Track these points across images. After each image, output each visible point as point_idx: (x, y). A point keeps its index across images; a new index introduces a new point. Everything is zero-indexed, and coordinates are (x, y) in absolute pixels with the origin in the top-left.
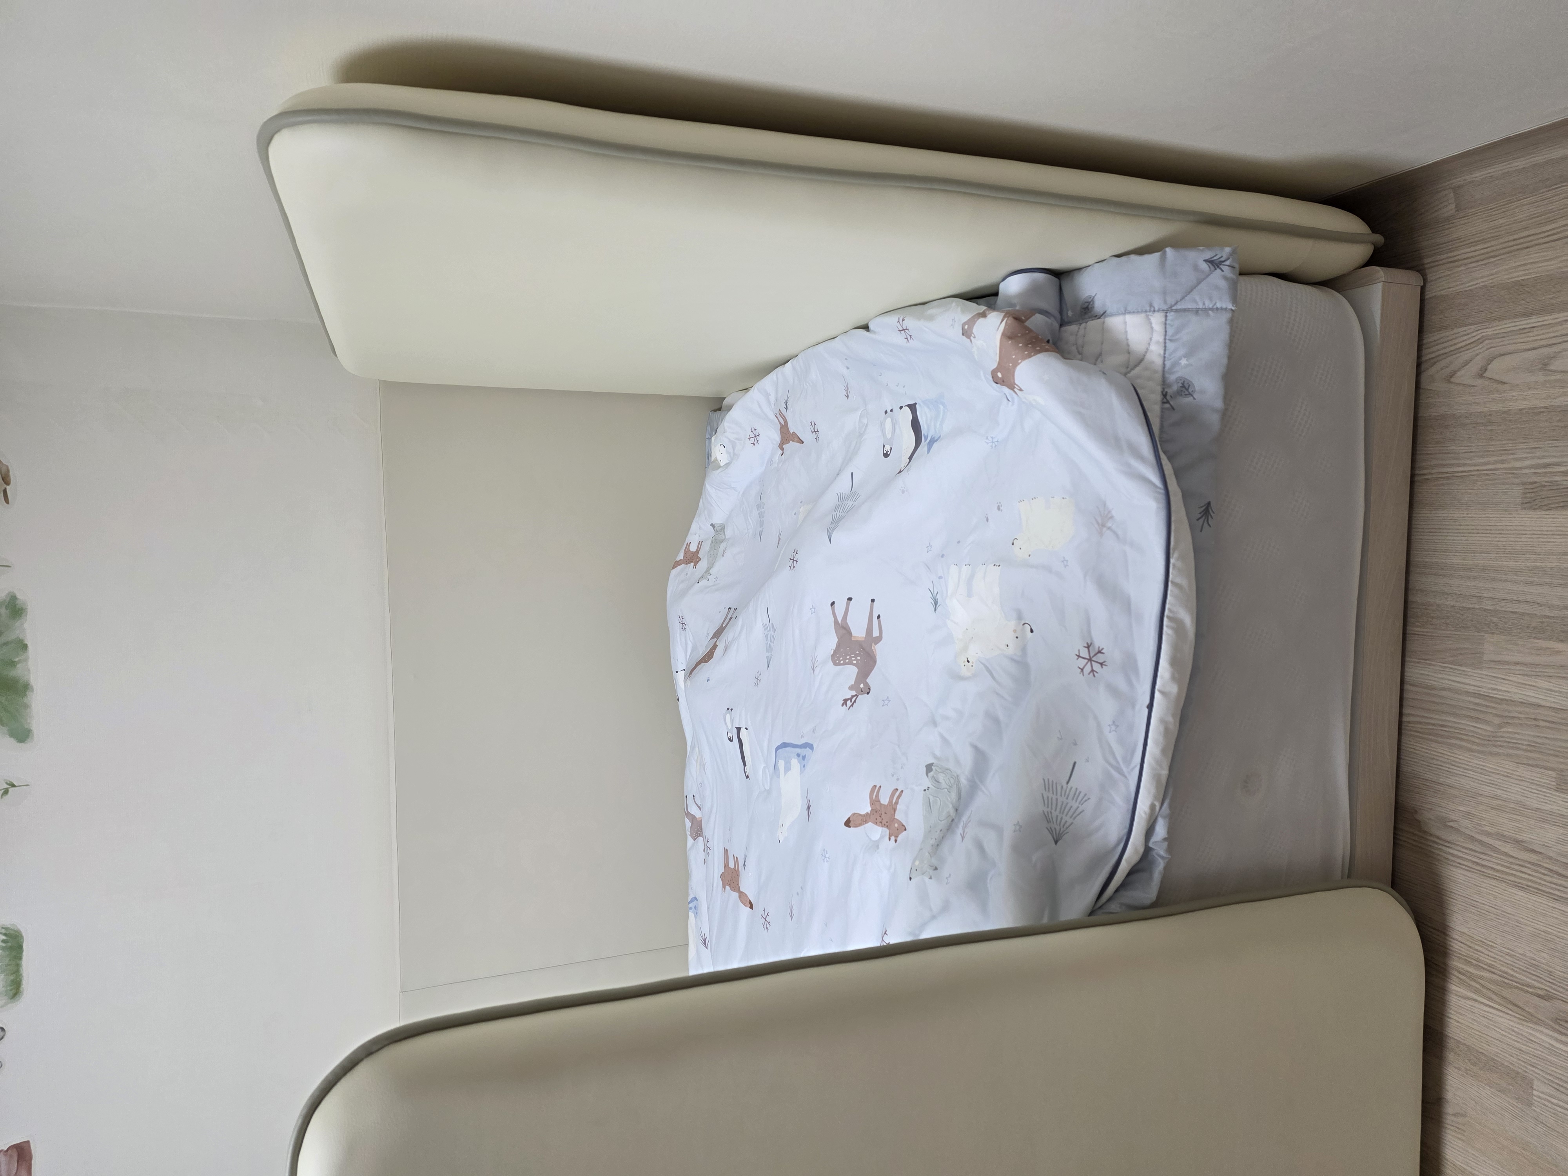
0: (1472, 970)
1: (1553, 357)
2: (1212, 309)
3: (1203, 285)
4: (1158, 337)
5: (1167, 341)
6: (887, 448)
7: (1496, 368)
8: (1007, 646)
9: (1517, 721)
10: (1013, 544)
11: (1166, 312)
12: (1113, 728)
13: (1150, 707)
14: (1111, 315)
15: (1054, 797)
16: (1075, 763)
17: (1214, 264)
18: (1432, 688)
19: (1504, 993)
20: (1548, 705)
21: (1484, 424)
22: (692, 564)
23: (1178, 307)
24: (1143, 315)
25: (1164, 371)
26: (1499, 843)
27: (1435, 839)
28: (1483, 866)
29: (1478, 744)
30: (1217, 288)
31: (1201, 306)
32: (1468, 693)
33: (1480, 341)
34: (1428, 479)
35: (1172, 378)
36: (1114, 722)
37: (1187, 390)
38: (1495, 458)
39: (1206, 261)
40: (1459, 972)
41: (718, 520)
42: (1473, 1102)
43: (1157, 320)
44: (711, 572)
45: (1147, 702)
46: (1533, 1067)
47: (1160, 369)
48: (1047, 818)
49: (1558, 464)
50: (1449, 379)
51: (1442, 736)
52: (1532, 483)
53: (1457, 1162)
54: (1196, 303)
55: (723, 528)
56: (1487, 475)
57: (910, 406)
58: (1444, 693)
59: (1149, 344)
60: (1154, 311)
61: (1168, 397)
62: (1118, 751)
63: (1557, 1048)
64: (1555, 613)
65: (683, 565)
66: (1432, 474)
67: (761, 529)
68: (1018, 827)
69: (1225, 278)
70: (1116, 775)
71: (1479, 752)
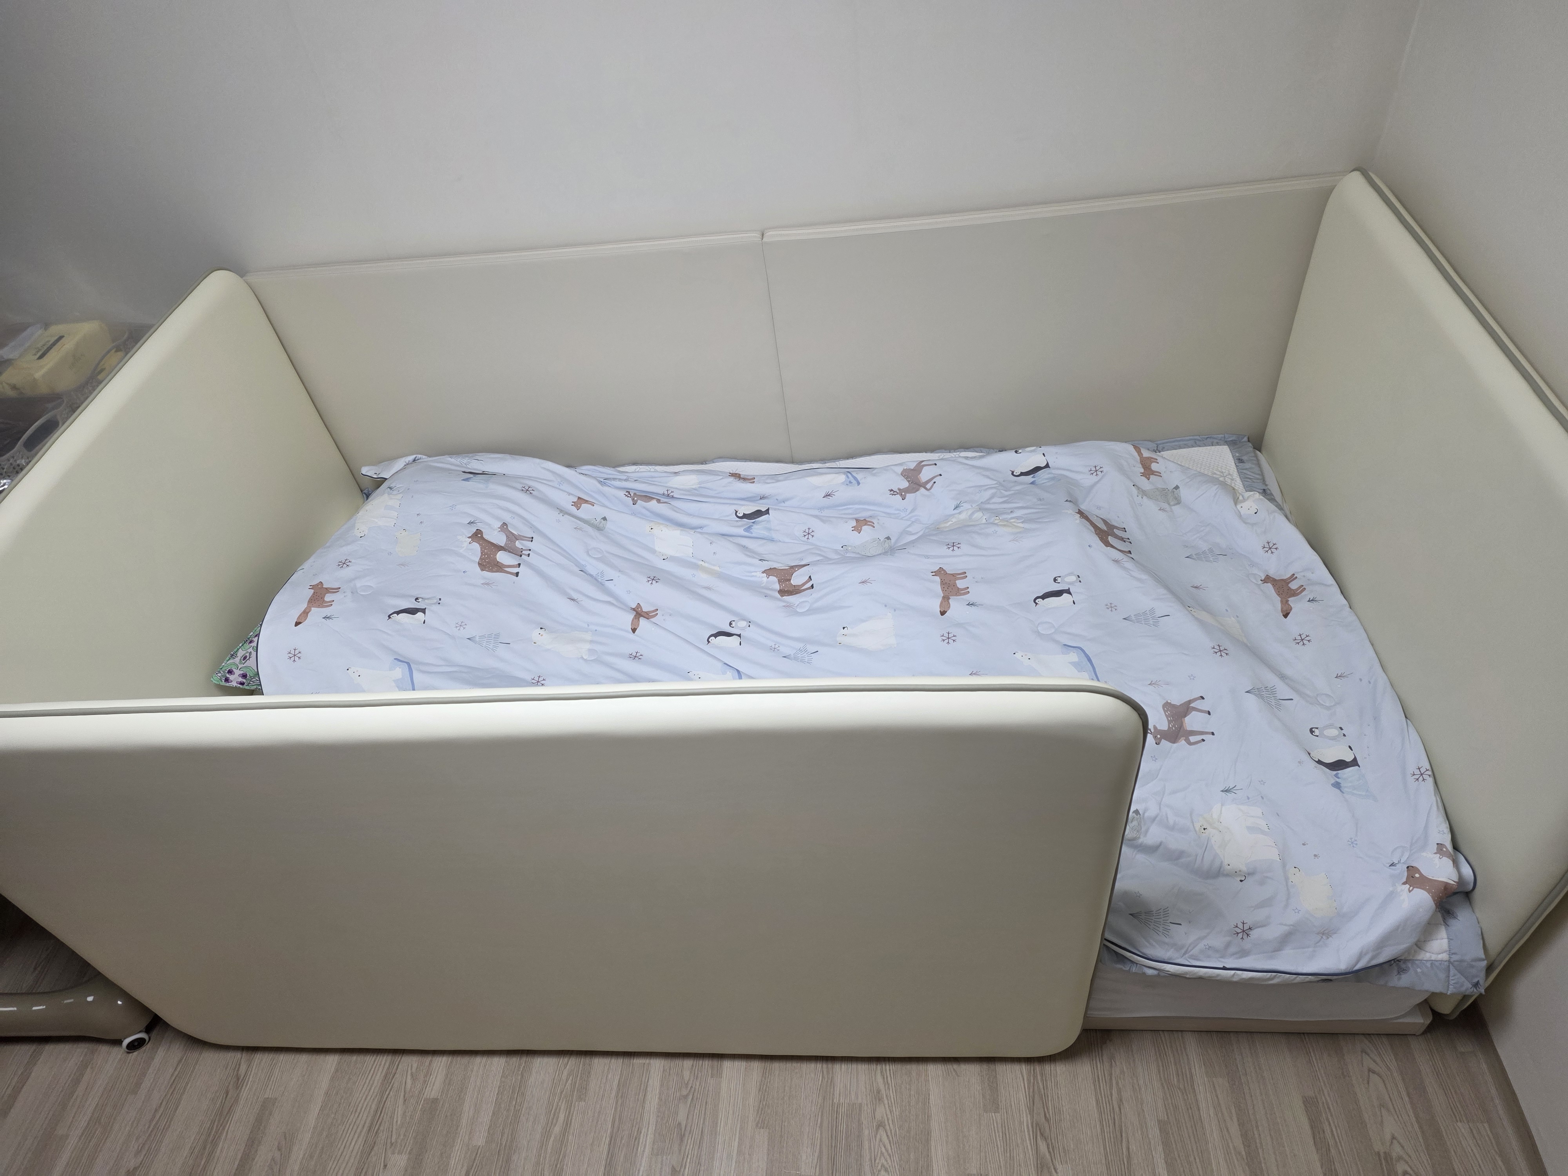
0: (1039, 1077)
1: (1388, 1110)
2: (1449, 983)
3: (1463, 979)
4: (1434, 957)
5: (1431, 962)
6: (1317, 732)
7: (1374, 1078)
8: (1229, 865)
9: (1186, 1097)
10: (1295, 867)
11: (1449, 961)
12: (1207, 947)
13: (1224, 968)
14: (1445, 928)
15: (1162, 916)
16: (1180, 924)
17: (1476, 985)
18: (1185, 1049)
19: (1036, 1096)
20: (1202, 1114)
21: (1343, 1073)
22: (1142, 470)
23: (1451, 967)
24: (1448, 949)
25: (1413, 960)
26: (1116, 1090)
27: (1100, 1053)
28: (1099, 1081)
29: (1164, 1076)
30: (1462, 986)
31: (1450, 978)
32: (1190, 1069)
33: (1389, 1069)
34: (1303, 1041)
35: (1410, 965)
36: (1211, 947)
37: (1402, 971)
38: (1326, 1080)
39: (1478, 981)
40: (1034, 1070)
41: (1184, 493)
42: (967, 1080)
43: (1444, 956)
44: (1144, 497)
45: (1228, 966)
46: (1007, 1113)
47: (1415, 958)
48: (1149, 913)
49: (1332, 1115)
50: (1363, 1051)
51: (1160, 1055)
52: (1317, 1101)
53: (929, 1072)
54: (1454, 975)
55: (1178, 502)
56: (1315, 1076)
57: (1355, 759)
58: (1184, 1054)
59: (1430, 952)
60: (1449, 955)
61: (1397, 962)
62: (1195, 951)
63: (1023, 1125)
64: (1252, 1117)
65: (1139, 458)
66: (1307, 1043)
67: (1195, 557)
68: (1138, 895)
69: (1467, 989)
70: (1183, 951)
71: (1160, 1077)
